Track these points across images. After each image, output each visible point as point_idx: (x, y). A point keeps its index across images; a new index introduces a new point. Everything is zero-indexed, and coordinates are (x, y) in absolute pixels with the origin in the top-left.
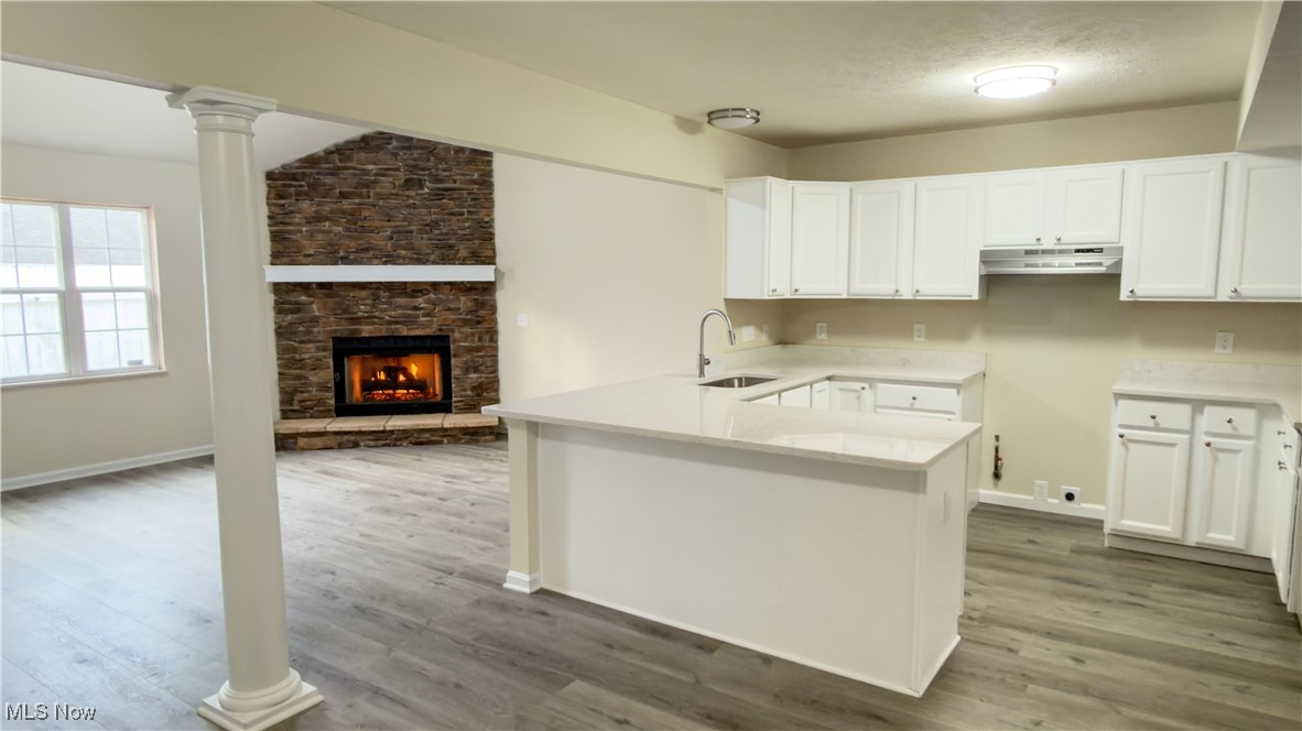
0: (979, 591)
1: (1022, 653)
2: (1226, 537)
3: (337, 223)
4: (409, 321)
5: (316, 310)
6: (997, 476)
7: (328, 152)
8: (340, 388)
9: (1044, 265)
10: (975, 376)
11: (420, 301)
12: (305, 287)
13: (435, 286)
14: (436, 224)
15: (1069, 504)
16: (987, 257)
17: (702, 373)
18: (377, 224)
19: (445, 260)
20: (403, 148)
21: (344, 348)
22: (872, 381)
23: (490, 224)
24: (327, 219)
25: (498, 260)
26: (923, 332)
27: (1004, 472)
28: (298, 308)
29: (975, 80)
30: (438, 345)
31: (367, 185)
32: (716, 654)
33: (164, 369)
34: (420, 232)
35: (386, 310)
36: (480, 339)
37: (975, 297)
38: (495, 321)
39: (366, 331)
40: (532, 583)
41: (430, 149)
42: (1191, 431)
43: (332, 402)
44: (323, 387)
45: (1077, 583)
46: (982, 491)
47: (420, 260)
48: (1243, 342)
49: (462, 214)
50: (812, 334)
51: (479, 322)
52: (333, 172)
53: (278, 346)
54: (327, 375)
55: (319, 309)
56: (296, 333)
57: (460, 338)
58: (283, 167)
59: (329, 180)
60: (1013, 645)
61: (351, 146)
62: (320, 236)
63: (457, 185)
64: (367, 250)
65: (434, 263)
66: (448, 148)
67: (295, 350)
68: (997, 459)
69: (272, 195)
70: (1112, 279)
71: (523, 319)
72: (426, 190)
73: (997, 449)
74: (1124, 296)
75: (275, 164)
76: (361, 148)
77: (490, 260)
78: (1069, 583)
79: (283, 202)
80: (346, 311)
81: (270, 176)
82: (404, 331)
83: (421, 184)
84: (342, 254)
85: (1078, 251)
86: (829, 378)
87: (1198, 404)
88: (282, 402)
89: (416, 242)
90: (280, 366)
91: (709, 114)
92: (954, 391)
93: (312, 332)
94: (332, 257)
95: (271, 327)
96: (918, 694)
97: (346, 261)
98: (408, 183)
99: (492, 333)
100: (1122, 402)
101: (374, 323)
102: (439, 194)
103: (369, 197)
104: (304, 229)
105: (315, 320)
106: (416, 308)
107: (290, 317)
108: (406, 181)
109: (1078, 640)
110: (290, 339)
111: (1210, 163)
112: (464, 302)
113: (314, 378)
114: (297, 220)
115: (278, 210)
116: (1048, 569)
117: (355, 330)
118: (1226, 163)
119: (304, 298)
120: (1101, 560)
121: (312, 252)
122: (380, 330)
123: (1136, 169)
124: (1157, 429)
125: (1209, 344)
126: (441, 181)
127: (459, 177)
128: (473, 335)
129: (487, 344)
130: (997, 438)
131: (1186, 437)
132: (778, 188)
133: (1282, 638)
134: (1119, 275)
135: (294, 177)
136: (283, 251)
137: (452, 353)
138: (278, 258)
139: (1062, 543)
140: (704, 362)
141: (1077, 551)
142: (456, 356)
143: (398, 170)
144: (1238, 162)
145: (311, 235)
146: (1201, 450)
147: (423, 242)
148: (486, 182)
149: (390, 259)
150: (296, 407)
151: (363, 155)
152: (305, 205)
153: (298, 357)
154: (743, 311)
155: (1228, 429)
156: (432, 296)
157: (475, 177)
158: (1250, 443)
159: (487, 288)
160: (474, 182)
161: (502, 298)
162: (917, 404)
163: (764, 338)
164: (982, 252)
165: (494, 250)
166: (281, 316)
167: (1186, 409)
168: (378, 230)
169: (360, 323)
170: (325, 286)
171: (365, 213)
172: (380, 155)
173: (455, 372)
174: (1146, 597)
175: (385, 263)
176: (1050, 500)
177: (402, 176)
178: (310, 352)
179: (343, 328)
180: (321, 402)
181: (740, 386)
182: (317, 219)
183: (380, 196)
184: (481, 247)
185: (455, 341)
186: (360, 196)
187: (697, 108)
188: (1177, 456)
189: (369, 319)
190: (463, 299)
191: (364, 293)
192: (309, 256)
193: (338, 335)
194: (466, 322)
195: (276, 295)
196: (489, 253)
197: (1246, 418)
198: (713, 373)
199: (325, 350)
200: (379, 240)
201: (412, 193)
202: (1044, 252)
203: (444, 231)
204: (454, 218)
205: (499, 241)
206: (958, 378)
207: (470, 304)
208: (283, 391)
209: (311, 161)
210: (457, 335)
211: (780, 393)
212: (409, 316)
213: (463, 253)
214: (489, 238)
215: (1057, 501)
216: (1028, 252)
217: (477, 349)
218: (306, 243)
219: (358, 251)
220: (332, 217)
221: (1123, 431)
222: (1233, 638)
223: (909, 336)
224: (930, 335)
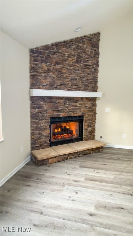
3: (54, 74)
4: (74, 111)
7: (53, 45)
11: (77, 104)
12: (42, 98)
13: (82, 98)
14: (83, 77)
18: (68, 75)
19: (85, 90)
20: (76, 48)
28: (40, 107)
30: (80, 120)
34: (79, 79)
35: (68, 107)
36: (92, 116)
38: (96, 110)
39: (62, 114)
43: (49, 142)
44: (47, 137)
47: (78, 89)
49: (90, 74)
51: (93, 111)
53: (31, 122)
54: (47, 132)
55: (47, 107)
56: (38, 116)
58: (36, 48)
59: (52, 56)
61: (60, 44)
62: (49, 78)
63: (90, 64)
64: (63, 85)
65: (82, 91)
67: (38, 123)
69: (32, 59)
71: (108, 110)
72: (81, 65)
75: (34, 47)
76: (63, 46)
77: (96, 90)
79: (36, 63)
80: (56, 108)
81: (32, 51)
82: (73, 114)
83: (80, 62)
84: (55, 86)
88: (32, 144)
89: (78, 83)
90: (31, 130)
93: (44, 116)
94: (52, 86)
95: (29, 114)
97: (56, 88)
98: (77, 62)
99: (95, 114)
101: (64, 112)
102: (85, 67)
103: (65, 65)
104: (43, 75)
105: (45, 111)
106: (77, 106)
107: (36, 110)
108: (77, 60)
110: (36, 119)
113: (44, 133)
114: (41, 71)
115: (35, 66)
117: (59, 115)
119: (42, 103)
121: (45, 84)
122: (65, 114)
126: (86, 62)
127: (90, 61)
128: (90, 115)
129: (94, 118)
135: (40, 53)
136: (35, 83)
137: (84, 121)
138: (33, 86)
142: (86, 122)
143: (74, 56)
145: (45, 77)
147: (80, 83)
149: (70, 88)
150: (37, 145)
151: (64, 48)
152: (44, 65)
153: (38, 126)
156: (80, 102)
157: (95, 62)
159: (94, 100)
160: (94, 64)
161: (98, 103)
165: (97, 86)
166: (34, 110)
168: (67, 78)
169: (60, 112)
170: (50, 98)
171: (64, 71)
173: (85, 128)
175: (69, 90)
177: (75, 58)
178: (43, 124)
179: (54, 114)
180: (46, 142)
182: (49, 71)
183: (68, 65)
184: (94, 86)
185: (86, 117)
186: (63, 64)
189: (63, 110)
190: (89, 103)
191: (62, 101)
192: (45, 86)
193: (53, 117)
196: (96, 88)
199: (47, 122)
200: (67, 81)
201: (78, 65)
203: (86, 79)
204: (88, 76)
205: (99, 85)
207: (90, 105)
208: (32, 139)
209: (46, 47)
210: (86, 115)
212: (74, 109)
217: (91, 120)
218: (43, 80)
219: (60, 85)
220: (52, 71)
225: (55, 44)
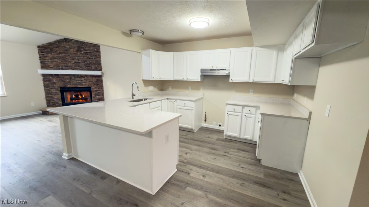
0: (189, 153)
1: (190, 175)
2: (248, 137)
3: (59, 59)
4: (80, 84)
5: (54, 81)
6: (205, 121)
7: (55, 42)
8: (63, 99)
9: (217, 73)
10: (201, 98)
11: (83, 79)
12: (51, 75)
13: (86, 76)
14: (86, 61)
15: (220, 127)
16: (202, 71)
17: (133, 98)
18: (70, 60)
19: (89, 70)
21: (63, 90)
22: (176, 100)
23: (100, 61)
24: (56, 58)
25: (103, 70)
26: (191, 88)
27: (207, 120)
28: (50, 80)
30: (88, 89)
31: (67, 51)
32: (105, 181)
33: (6, 95)
34: (81, 63)
35: (73, 81)
36: (99, 88)
37: (200, 80)
38: (103, 84)
39: (69, 86)
40: (68, 156)
41: (83, 43)
42: (242, 112)
43: (61, 103)
44: (58, 99)
45: (214, 149)
46: (202, 124)
47: (82, 69)
48: (255, 92)
49: (93, 59)
50: (168, 88)
51: (98, 84)
52: (58, 47)
53: (45, 89)
54: (59, 96)
55: (56, 80)
56: (49, 86)
57: (93, 88)
58: (42, 45)
59: (55, 49)
60: (190, 171)
61: (61, 40)
62: (54, 63)
63: (91, 52)
64: (67, 66)
65: (86, 70)
66: (88, 43)
67: (49, 90)
68: (205, 117)
69: (40, 52)
70: (228, 76)
71: (108, 84)
72: (83, 52)
73: (205, 115)
74: (230, 81)
75: (40, 44)
76: (64, 41)
77: (101, 70)
79: (43, 54)
80: (63, 81)
81: (39, 47)
82: (79, 86)
83: (81, 51)
84: (61, 67)
85: (221, 70)
86: (167, 99)
87: (244, 106)
88: (47, 103)
89: (81, 65)
90: (46, 94)
91: (130, 31)
92: (193, 102)
93: (54, 86)
94: (58, 68)
95: (43, 85)
96: (153, 194)
97: (62, 69)
99: (102, 87)
100: (228, 106)
101: (71, 84)
102: (86, 54)
103: (67, 53)
104: (50, 61)
105: (54, 83)
106: (81, 81)
107: (47, 82)
108: (78, 50)
109: (207, 168)
110: (48, 88)
111: (249, 49)
112: (94, 80)
113: (55, 97)
114: (48, 58)
115: (42, 56)
116: (209, 145)
117: (66, 86)
118: (252, 49)
119: (51, 78)
120: (222, 142)
121: (52, 66)
122: (72, 86)
123: (233, 50)
124: (235, 112)
125: (248, 92)
126: (87, 50)
127: (92, 49)
128: (97, 87)
129: (100, 89)
130: (205, 112)
131: (241, 114)
132: (153, 53)
133: (255, 165)
134: (229, 76)
135: (46, 48)
137: (92, 91)
138: (43, 67)
139: (215, 137)
140: (133, 95)
141: (218, 140)
142: (93, 92)
143: (75, 47)
144: (255, 49)
145: (52, 62)
146: (244, 117)
147: (82, 65)
148: (98, 51)
150: (51, 104)
151: (65, 43)
152: (50, 55)
153: (50, 92)
155: (249, 112)
156: (86, 78)
157: (96, 50)
158: (254, 115)
159: (100, 76)
160: (95, 51)
161: (104, 79)
162: (185, 105)
163: (156, 89)
164: (201, 70)
165: (101, 67)
166: (45, 82)
167: (241, 107)
168: (71, 62)
169: (67, 84)
170: (57, 75)
171: (66, 58)
172: (70, 43)
173: (93, 96)
174: (228, 153)
175: (73, 70)
176: (216, 126)
177: (76, 49)
178: (54, 91)
179: (62, 85)
180: (58, 103)
181: (145, 100)
182: (54, 58)
183: (70, 54)
184: (98, 67)
185: (92, 89)
186: (65, 53)
187: (127, 30)
188: (239, 118)
189: (70, 83)
190: (94, 79)
191: (67, 77)
192: (51, 67)
193: (61, 87)
194: (95, 84)
195: (43, 77)
196: (100, 68)
197: (253, 110)
198: (136, 98)
199: (58, 90)
200: (70, 64)
201: (79, 53)
202: (214, 70)
203: (88, 62)
204: (90, 60)
205: (102, 65)
206: (194, 99)
207: (95, 80)
208: (47, 100)
209: (50, 44)
210: (93, 87)
212: (80, 83)
213: (93, 68)
214: (100, 65)
216: (211, 70)
217: (98, 91)
218: (51, 64)
219: (65, 67)
221: (228, 112)
222: (244, 166)
223: (188, 89)
224: (193, 89)
225: (53, 42)
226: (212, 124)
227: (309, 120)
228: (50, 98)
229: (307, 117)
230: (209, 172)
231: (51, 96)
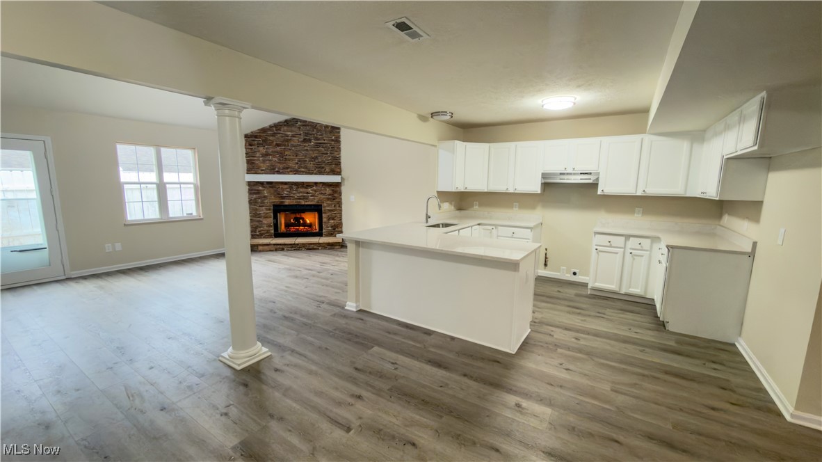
0: (537, 311)
1: (555, 336)
2: (637, 290)
3: (274, 156)
4: (305, 198)
5: (266, 193)
6: (546, 265)
7: (271, 127)
8: (276, 226)
9: (567, 179)
10: (539, 224)
11: (310, 190)
12: (262, 183)
13: (316, 184)
14: (316, 157)
15: (574, 276)
16: (544, 176)
17: (427, 222)
18: (292, 157)
19: (320, 173)
20: (302, 125)
21: (278, 209)
22: (496, 226)
23: (339, 158)
24: (270, 155)
25: (342, 173)
26: (517, 206)
27: (548, 263)
28: (258, 192)
29: (542, 102)
30: (317, 209)
31: (287, 141)
32: (432, 336)
33: (202, 217)
34: (310, 161)
35: (294, 194)
36: (335, 206)
37: (539, 192)
38: (341, 199)
39: (287, 202)
40: (357, 307)
41: (314, 126)
42: (624, 248)
43: (273, 231)
44: (270, 226)
45: (577, 308)
46: (539, 271)
47: (310, 172)
48: (646, 212)
49: (327, 154)
50: (473, 206)
51: (334, 199)
52: (274, 135)
53: (250, 208)
54: (271, 220)
56: (257, 203)
57: (326, 206)
58: (252, 132)
59: (271, 138)
60: (552, 333)
61: (281, 124)
62: (268, 162)
63: (326, 142)
64: (287, 168)
65: (316, 174)
66: (321, 125)
67: (257, 210)
68: (546, 258)
69: (247, 145)
70: (594, 186)
71: (352, 198)
72: (312, 143)
73: (546, 254)
74: (599, 192)
75: (248, 131)
76: (285, 125)
77: (339, 173)
78: (575, 308)
79: (252, 147)
80: (279, 194)
81: (246, 136)
82: (303, 202)
83: (310, 141)
84: (277, 170)
85: (581, 174)
86: (479, 224)
87: (628, 237)
88: (252, 232)
89: (309, 165)
90: (251, 216)
91: (432, 114)
92: (530, 230)
93: (264, 203)
94: (273, 170)
96: (514, 353)
97: (279, 172)
98: (305, 141)
99: (340, 204)
100: (597, 236)
101: (290, 199)
102: (318, 145)
103: (288, 146)
104: (261, 159)
105: (265, 197)
106: (308, 193)
107: (255, 196)
108: (304, 139)
109: (577, 331)
110: (255, 205)
111: (636, 138)
112: (328, 191)
113: (265, 221)
114: (257, 155)
115: (250, 151)
116: (566, 303)
117: (282, 202)
118: (642, 139)
119: (261, 188)
120: (587, 299)
121: (264, 169)
122: (292, 202)
123: (606, 140)
124: (611, 246)
125: (633, 212)
126: (319, 139)
127: (326, 138)
128: (332, 204)
129: (337, 208)
130: (546, 249)
131: (623, 250)
132: (459, 145)
133: (657, 330)
134: (597, 184)
135: (256, 137)
136: (252, 168)
137: (323, 212)
138: (249, 171)
139: (571, 292)
140: (428, 217)
141: (577, 295)
142: (325, 213)
143: (300, 135)
144: (647, 138)
145: (264, 161)
146: (628, 254)
147: (311, 165)
148: (338, 141)
149: (297, 172)
150: (257, 234)
151: (285, 128)
152: (261, 149)
153: (258, 213)
154: (444, 196)
155: (639, 247)
156: (315, 188)
157: (333, 138)
158: (648, 252)
159: (338, 185)
160: (333, 140)
161: (343, 189)
162: (514, 236)
163: (453, 208)
164: (542, 174)
165: (340, 169)
166: (251, 196)
167: (623, 238)
168: (292, 160)
169: (284, 199)
170: (270, 183)
171: (286, 153)
172: (293, 129)
173: (324, 220)
174: (604, 314)
175: (295, 174)
176: (567, 275)
177: (302, 137)
178: (263, 211)
179: (277, 201)
180: (268, 231)
181: (443, 227)
182: (267, 155)
183: (293, 146)
184: (335, 168)
186: (285, 145)
187: (427, 111)
188: (619, 258)
189: (289, 197)
190: (328, 189)
191: (286, 186)
193: (275, 204)
194: (328, 199)
195: (249, 187)
196: (339, 170)
197: (646, 243)
198: (431, 222)
199: (270, 210)
200: (292, 164)
201: (307, 145)
202: (567, 174)
203: (320, 160)
204: (324, 155)
205: (343, 165)
206: (532, 225)
207: (330, 192)
208: (252, 227)
209: (264, 130)
210: (325, 204)
211: (459, 230)
212: (304, 196)
213: (327, 170)
214: (338, 164)
215: (569, 275)
216: (561, 174)
217: (332, 210)
218: (262, 165)
219: (284, 168)
220: (273, 154)
221: (597, 247)
222: (638, 331)
223: (512, 207)
224: (520, 207)
226: (559, 272)
227: (752, 255)
228: (257, 223)
229: (749, 250)
230: (582, 335)
231: (258, 219)
